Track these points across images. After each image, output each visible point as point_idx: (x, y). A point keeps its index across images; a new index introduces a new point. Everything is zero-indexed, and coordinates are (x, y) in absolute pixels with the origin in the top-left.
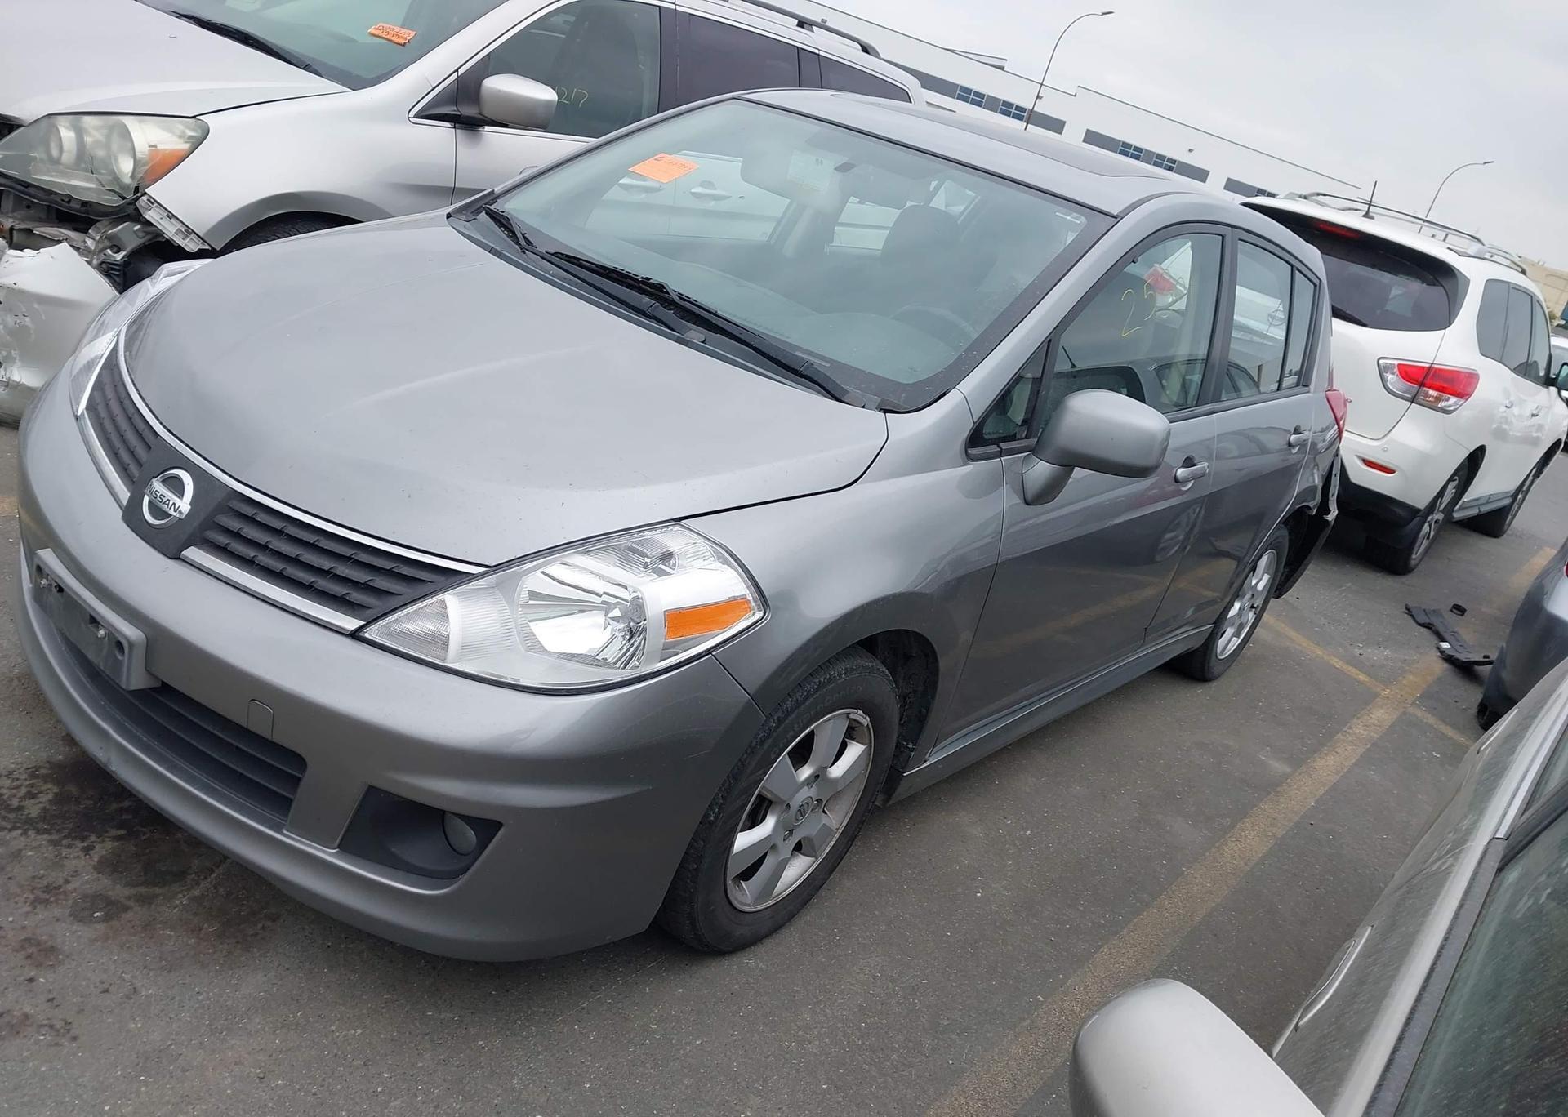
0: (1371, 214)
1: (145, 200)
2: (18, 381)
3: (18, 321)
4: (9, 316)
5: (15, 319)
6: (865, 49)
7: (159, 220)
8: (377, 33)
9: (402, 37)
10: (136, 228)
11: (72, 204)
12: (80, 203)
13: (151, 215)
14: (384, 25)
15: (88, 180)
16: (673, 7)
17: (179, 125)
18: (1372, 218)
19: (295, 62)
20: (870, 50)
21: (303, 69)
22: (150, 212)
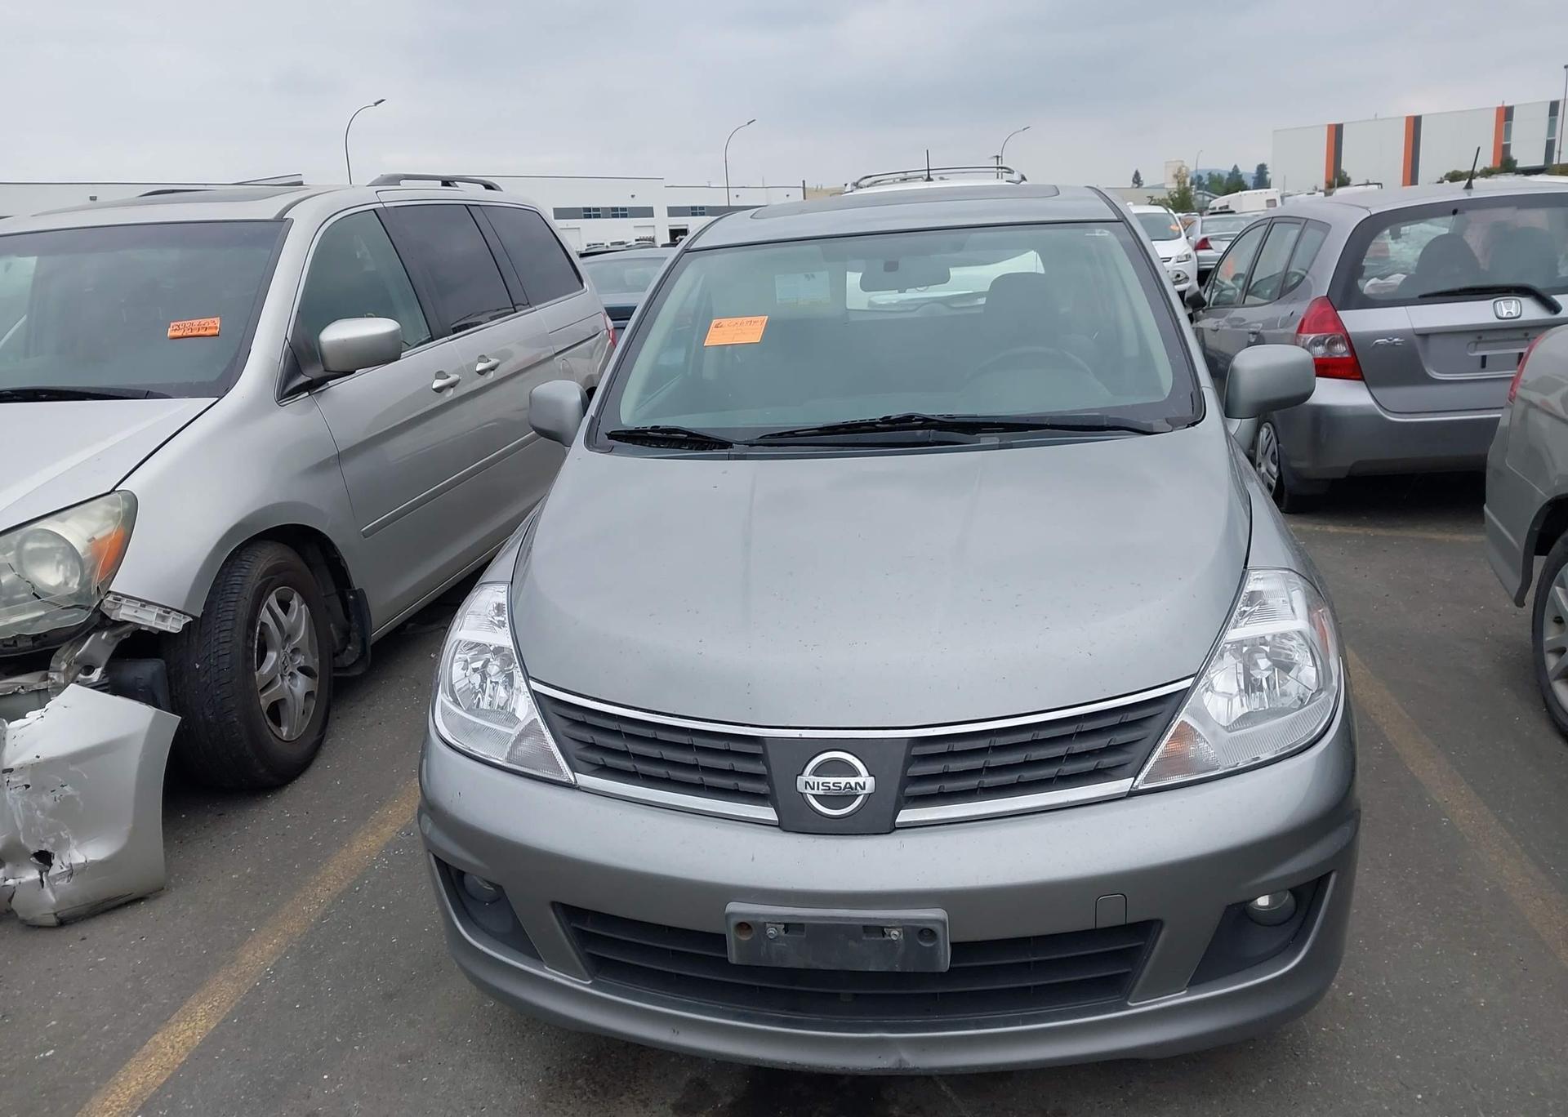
0: (931, 177)
1: (112, 600)
2: (83, 861)
3: (58, 796)
4: (44, 796)
5: (52, 795)
6: (489, 187)
7: (135, 614)
8: (179, 333)
9: (210, 328)
10: (104, 636)
11: (20, 645)
12: (30, 639)
13: (125, 613)
14: (178, 323)
15: (33, 609)
16: (381, 205)
17: (100, 507)
18: (932, 180)
19: (130, 396)
20: (494, 187)
21: (145, 398)
22: (121, 611)
